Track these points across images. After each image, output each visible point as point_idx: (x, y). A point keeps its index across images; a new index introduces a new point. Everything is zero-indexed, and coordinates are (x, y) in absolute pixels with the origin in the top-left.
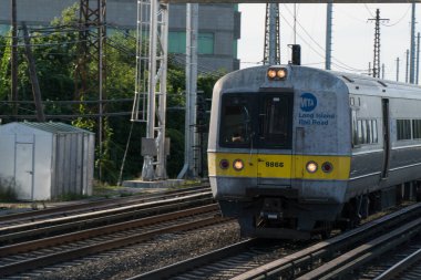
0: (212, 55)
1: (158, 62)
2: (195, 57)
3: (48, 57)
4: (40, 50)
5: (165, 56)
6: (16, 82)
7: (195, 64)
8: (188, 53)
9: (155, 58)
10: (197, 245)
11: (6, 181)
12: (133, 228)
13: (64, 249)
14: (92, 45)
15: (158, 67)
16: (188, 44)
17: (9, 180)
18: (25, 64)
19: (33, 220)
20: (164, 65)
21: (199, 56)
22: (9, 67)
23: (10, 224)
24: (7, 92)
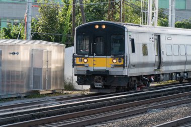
0: (184, 10)
1: (153, 13)
2: (174, 11)
3: (93, 11)
4: (88, 7)
5: (157, 10)
6: (75, 25)
7: (174, 14)
8: (170, 8)
9: (151, 11)
10: (171, 116)
11: (68, 79)
12: (136, 106)
13: (97, 116)
14: (117, 4)
15: (153, 16)
16: (170, 3)
17: (70, 78)
18: (80, 14)
19: (81, 100)
20: (156, 16)
21: (176, 10)
22: (71, 16)
23: (69, 102)
24: (70, 30)
